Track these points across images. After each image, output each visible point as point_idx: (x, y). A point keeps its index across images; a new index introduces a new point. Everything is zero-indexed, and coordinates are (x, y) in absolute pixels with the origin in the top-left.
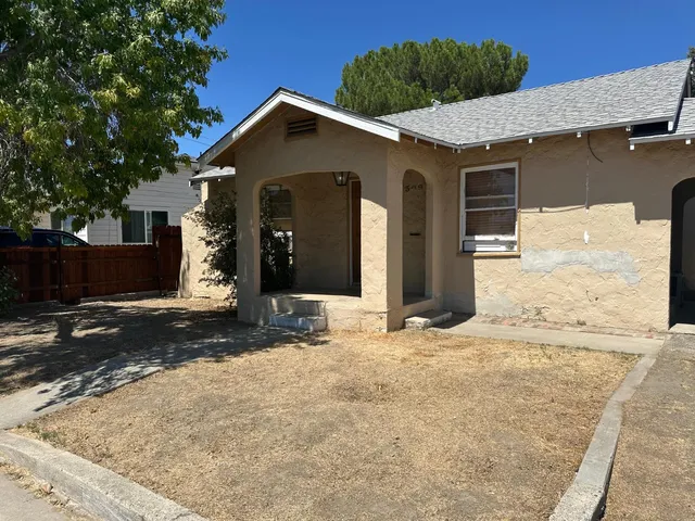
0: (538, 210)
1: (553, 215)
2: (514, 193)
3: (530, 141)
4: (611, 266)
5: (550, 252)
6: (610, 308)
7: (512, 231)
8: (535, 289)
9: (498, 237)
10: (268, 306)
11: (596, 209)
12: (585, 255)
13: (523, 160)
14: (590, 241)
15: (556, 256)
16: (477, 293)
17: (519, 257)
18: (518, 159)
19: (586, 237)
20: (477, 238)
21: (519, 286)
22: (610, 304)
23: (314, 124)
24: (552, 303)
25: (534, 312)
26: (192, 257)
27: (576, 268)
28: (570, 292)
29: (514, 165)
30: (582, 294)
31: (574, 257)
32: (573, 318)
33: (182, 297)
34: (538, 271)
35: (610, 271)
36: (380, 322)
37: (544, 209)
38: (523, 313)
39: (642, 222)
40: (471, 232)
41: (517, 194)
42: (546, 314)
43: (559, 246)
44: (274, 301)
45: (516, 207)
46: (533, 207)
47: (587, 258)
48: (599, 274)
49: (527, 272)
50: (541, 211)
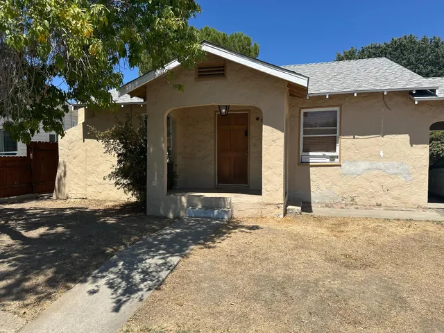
0: (352, 137)
1: (362, 141)
2: (336, 126)
3: (355, 95)
4: (396, 171)
5: (360, 163)
6: (396, 195)
7: (334, 150)
8: (351, 185)
9: (325, 153)
10: (177, 203)
11: (387, 137)
12: (381, 165)
13: (343, 106)
14: (384, 156)
15: (363, 165)
16: (313, 188)
17: (340, 166)
18: (340, 106)
19: (382, 154)
20: (311, 154)
21: (340, 184)
22: (396, 193)
23: (223, 70)
24: (361, 193)
25: (350, 199)
26: (69, 167)
27: (375, 172)
28: (372, 186)
29: (337, 109)
30: (379, 188)
31: (374, 166)
32: (374, 202)
33: (58, 198)
34: (353, 174)
35: (396, 174)
36: (278, 210)
37: (356, 137)
38: (343, 200)
39: (414, 145)
40: (306, 150)
41: (338, 126)
42: (357, 200)
43: (366, 159)
44: (184, 199)
45: (337, 135)
46: (349, 135)
47: (383, 167)
48: (390, 175)
49: (345, 175)
50: (354, 138)
